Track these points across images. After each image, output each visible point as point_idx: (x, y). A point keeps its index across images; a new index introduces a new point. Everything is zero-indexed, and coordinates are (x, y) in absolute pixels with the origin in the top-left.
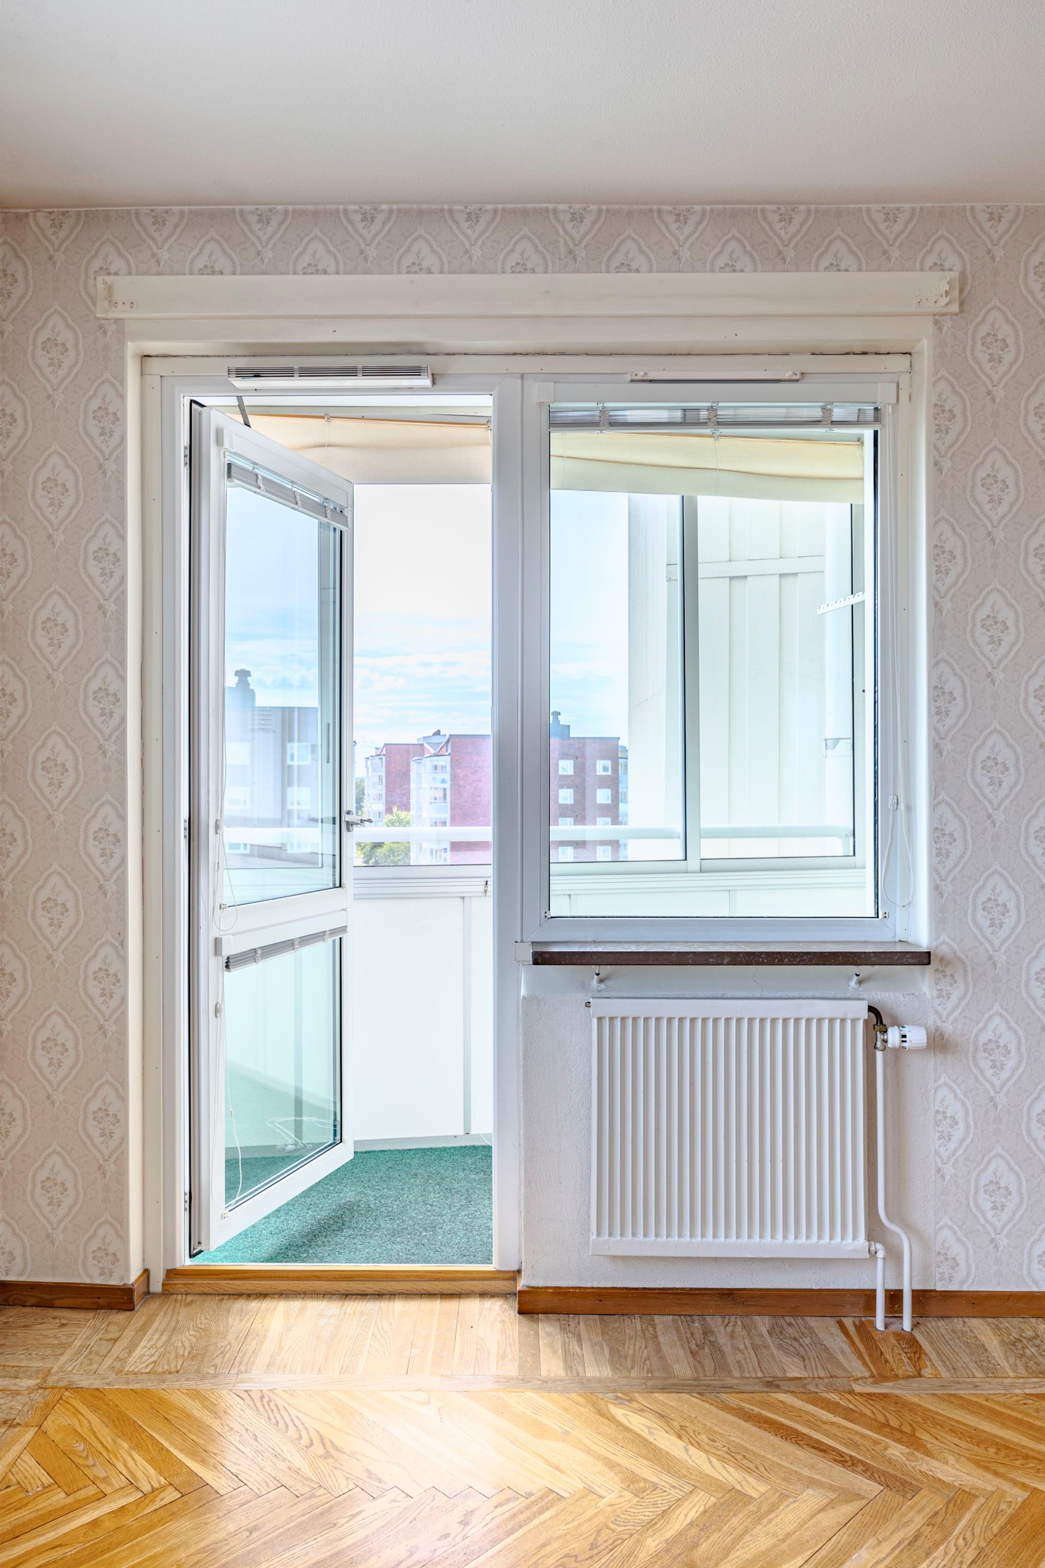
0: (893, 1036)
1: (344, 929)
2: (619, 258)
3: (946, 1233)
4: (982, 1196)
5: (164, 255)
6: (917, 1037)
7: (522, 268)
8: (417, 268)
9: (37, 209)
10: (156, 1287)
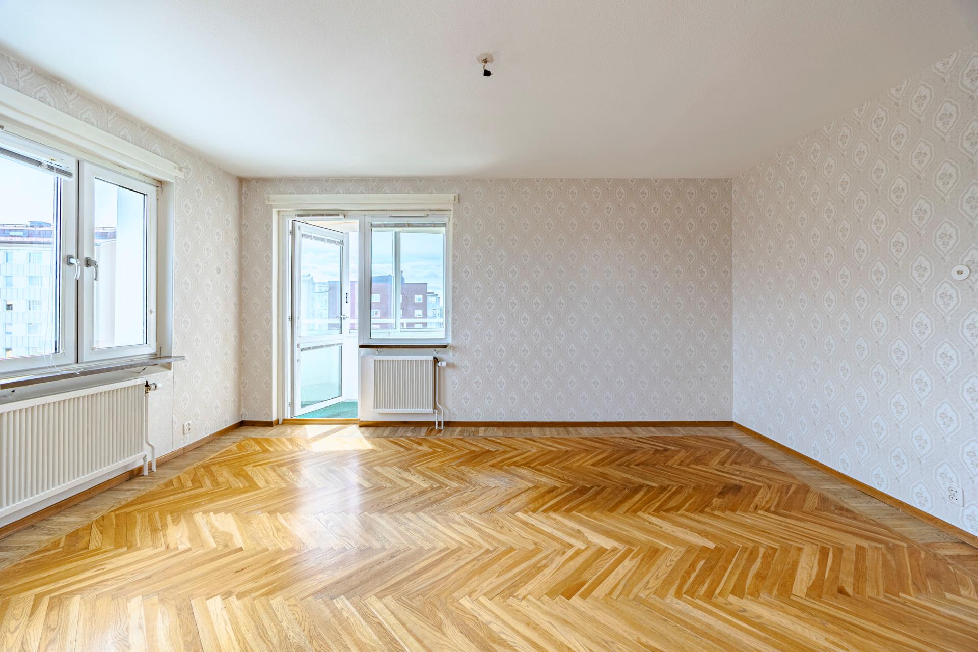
0: (439, 364)
1: (342, 344)
2: (383, 190)
3: (454, 409)
4: (463, 400)
5: (281, 189)
6: (444, 364)
7: (361, 193)
8: (338, 193)
9: (253, 179)
10: (280, 422)
